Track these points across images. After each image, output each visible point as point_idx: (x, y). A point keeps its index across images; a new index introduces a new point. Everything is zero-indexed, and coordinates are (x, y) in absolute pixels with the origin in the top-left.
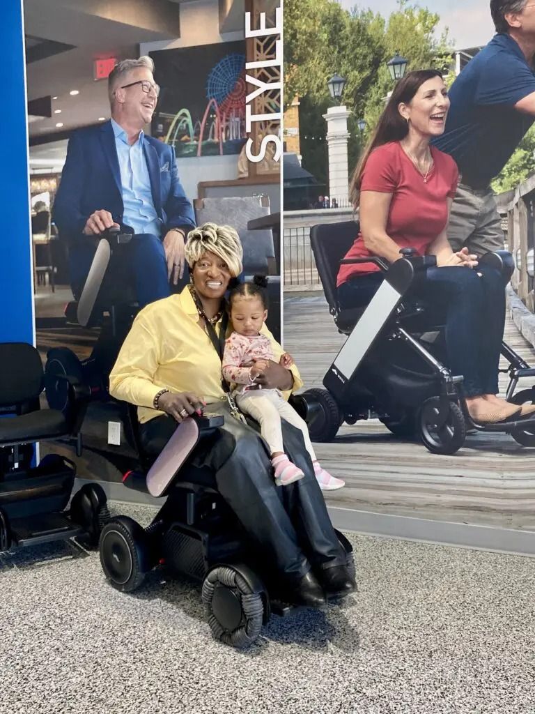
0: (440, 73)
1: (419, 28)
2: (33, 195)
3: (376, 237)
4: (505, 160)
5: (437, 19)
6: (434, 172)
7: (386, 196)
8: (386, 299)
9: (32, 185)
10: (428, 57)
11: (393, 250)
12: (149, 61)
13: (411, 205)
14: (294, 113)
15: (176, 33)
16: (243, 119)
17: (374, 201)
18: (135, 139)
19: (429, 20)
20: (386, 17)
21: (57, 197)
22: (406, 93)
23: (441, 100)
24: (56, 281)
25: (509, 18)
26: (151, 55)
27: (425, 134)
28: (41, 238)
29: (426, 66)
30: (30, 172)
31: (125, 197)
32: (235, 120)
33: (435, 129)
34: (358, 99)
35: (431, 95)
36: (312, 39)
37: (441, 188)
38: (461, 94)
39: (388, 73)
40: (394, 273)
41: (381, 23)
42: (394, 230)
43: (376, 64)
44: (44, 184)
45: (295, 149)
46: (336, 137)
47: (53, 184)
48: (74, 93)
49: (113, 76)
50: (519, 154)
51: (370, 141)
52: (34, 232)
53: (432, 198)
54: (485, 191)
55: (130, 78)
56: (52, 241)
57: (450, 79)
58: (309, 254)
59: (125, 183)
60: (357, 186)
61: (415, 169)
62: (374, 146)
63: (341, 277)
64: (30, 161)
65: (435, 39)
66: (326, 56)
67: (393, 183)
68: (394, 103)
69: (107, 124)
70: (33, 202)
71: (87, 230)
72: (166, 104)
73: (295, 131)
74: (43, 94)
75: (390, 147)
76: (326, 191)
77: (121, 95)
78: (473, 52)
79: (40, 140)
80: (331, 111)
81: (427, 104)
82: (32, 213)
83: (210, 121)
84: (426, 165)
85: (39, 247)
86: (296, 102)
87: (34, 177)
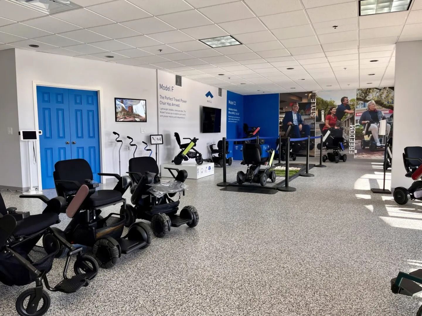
0: (335, 107)
1: (333, 102)
2: (280, 120)
3: (327, 125)
4: (343, 117)
5: (335, 102)
6: (334, 118)
7: (328, 121)
8: (329, 132)
9: (279, 119)
10: (334, 106)
11: (330, 127)
12: (298, 104)
13: (332, 122)
14: (317, 111)
15: (302, 101)
16: (310, 111)
17: (327, 121)
18: (295, 113)
19: (334, 102)
20: (329, 101)
21: (283, 120)
22: (331, 109)
23: (335, 110)
24: (282, 131)
25: (343, 102)
26: (298, 103)
27: (333, 114)
28: (281, 125)
29: (334, 107)
30: (279, 117)
31: (294, 120)
32: (309, 111)
33: (334, 113)
34: (325, 110)
35: (334, 110)
36: (320, 103)
37: (335, 120)
38: (337, 110)
39: (329, 107)
40: (330, 130)
41: (328, 102)
42: (330, 124)
43: (327, 106)
44: (281, 118)
45: (317, 115)
46: (323, 114)
47: (283, 118)
48: (287, 107)
49: (292, 105)
50: (344, 116)
51: (327, 114)
52: (280, 124)
53: (334, 121)
54: (340, 120)
55: (295, 106)
56: (282, 126)
57: (336, 108)
58: (319, 127)
59: (294, 118)
60: (325, 120)
61: (332, 118)
62: (327, 115)
63: (323, 130)
64: (279, 116)
65: (335, 104)
66: (321, 105)
67: (329, 119)
68: (330, 110)
69: (291, 111)
70: (279, 121)
71: (288, 124)
72: (300, 109)
73: (317, 113)
74: (282, 107)
75: (329, 115)
76: (321, 120)
77: (293, 108)
78: (339, 105)
79: (281, 113)
80: (322, 111)
81: (334, 111)
82: (279, 122)
83: (306, 111)
84: (333, 117)
85: (280, 126)
86: (317, 110)
87: (280, 118)
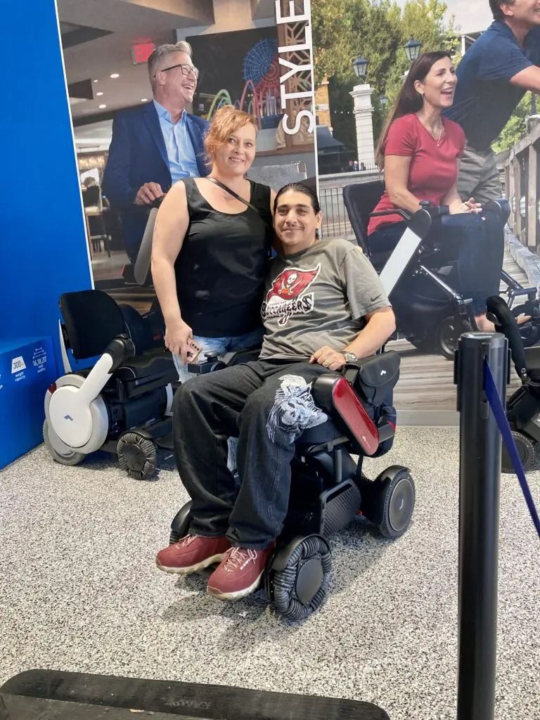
0: (448, 54)
1: (430, 15)
2: (82, 171)
3: (400, 193)
5: (445, 7)
6: (445, 139)
7: (407, 159)
8: (409, 243)
9: (80, 163)
10: (438, 41)
11: (413, 203)
12: (187, 46)
13: (427, 166)
14: (324, 92)
15: (211, 20)
16: (279, 98)
17: (396, 164)
18: (178, 118)
19: (439, 10)
20: (402, 5)
21: (107, 173)
22: (420, 72)
23: (450, 78)
24: (111, 247)
25: (503, 8)
26: (188, 40)
27: (437, 106)
28: (93, 210)
29: (437, 48)
30: (76, 151)
31: (172, 170)
32: (271, 98)
33: (445, 102)
34: (379, 78)
35: (442, 73)
36: (337, 25)
37: (452, 151)
39: (405, 55)
40: (415, 221)
41: (398, 11)
42: (414, 186)
43: (394, 47)
44: (92, 161)
45: (326, 122)
46: (361, 111)
47: (101, 161)
48: (115, 76)
49: (152, 59)
50: (514, 120)
51: (391, 114)
52: (86, 206)
53: (444, 159)
54: (485, 150)
55: (169, 62)
56: (104, 212)
57: (457, 59)
58: (342, 210)
59: (171, 157)
60: (381, 152)
61: (430, 136)
62: (395, 117)
63: (371, 227)
64: (76, 141)
65: (445, 24)
66: (350, 40)
67: (411, 148)
68: (411, 80)
70: (82, 178)
71: (137, 201)
72: (206, 86)
73: (325, 106)
74: (82, 77)
75: (409, 118)
76: (355, 157)
77: (162, 77)
78: (476, 35)
79: (82, 121)
80: (356, 88)
81: (438, 80)
82: (82, 188)
83: (248, 100)
84: (438, 132)
85: (92, 219)
86: (325, 82)
87: (81, 155)
